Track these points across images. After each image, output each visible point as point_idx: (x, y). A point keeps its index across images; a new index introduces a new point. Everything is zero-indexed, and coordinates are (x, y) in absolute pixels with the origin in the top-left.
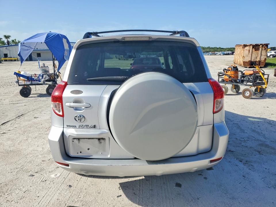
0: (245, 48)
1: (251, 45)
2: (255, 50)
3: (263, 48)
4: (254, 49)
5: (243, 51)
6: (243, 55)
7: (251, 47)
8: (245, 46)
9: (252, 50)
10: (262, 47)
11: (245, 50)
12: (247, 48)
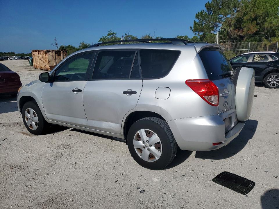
0: (49, 54)
1: (53, 51)
2: (58, 56)
3: (64, 54)
4: (56, 54)
5: (47, 56)
6: (47, 60)
7: (54, 53)
8: (48, 51)
9: (55, 55)
10: (63, 52)
11: (49, 55)
12: (50, 53)
